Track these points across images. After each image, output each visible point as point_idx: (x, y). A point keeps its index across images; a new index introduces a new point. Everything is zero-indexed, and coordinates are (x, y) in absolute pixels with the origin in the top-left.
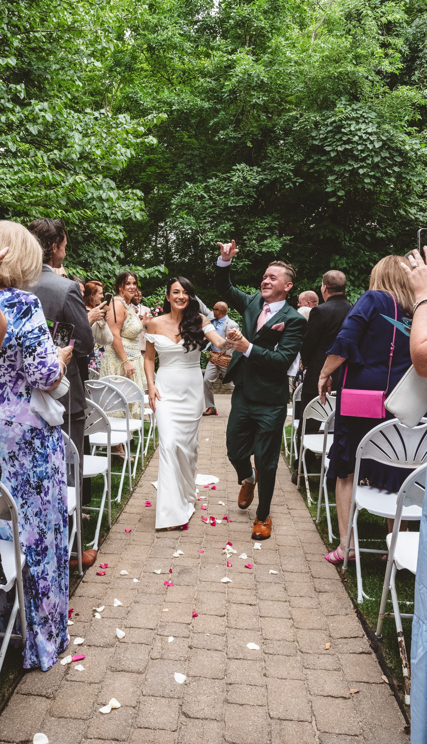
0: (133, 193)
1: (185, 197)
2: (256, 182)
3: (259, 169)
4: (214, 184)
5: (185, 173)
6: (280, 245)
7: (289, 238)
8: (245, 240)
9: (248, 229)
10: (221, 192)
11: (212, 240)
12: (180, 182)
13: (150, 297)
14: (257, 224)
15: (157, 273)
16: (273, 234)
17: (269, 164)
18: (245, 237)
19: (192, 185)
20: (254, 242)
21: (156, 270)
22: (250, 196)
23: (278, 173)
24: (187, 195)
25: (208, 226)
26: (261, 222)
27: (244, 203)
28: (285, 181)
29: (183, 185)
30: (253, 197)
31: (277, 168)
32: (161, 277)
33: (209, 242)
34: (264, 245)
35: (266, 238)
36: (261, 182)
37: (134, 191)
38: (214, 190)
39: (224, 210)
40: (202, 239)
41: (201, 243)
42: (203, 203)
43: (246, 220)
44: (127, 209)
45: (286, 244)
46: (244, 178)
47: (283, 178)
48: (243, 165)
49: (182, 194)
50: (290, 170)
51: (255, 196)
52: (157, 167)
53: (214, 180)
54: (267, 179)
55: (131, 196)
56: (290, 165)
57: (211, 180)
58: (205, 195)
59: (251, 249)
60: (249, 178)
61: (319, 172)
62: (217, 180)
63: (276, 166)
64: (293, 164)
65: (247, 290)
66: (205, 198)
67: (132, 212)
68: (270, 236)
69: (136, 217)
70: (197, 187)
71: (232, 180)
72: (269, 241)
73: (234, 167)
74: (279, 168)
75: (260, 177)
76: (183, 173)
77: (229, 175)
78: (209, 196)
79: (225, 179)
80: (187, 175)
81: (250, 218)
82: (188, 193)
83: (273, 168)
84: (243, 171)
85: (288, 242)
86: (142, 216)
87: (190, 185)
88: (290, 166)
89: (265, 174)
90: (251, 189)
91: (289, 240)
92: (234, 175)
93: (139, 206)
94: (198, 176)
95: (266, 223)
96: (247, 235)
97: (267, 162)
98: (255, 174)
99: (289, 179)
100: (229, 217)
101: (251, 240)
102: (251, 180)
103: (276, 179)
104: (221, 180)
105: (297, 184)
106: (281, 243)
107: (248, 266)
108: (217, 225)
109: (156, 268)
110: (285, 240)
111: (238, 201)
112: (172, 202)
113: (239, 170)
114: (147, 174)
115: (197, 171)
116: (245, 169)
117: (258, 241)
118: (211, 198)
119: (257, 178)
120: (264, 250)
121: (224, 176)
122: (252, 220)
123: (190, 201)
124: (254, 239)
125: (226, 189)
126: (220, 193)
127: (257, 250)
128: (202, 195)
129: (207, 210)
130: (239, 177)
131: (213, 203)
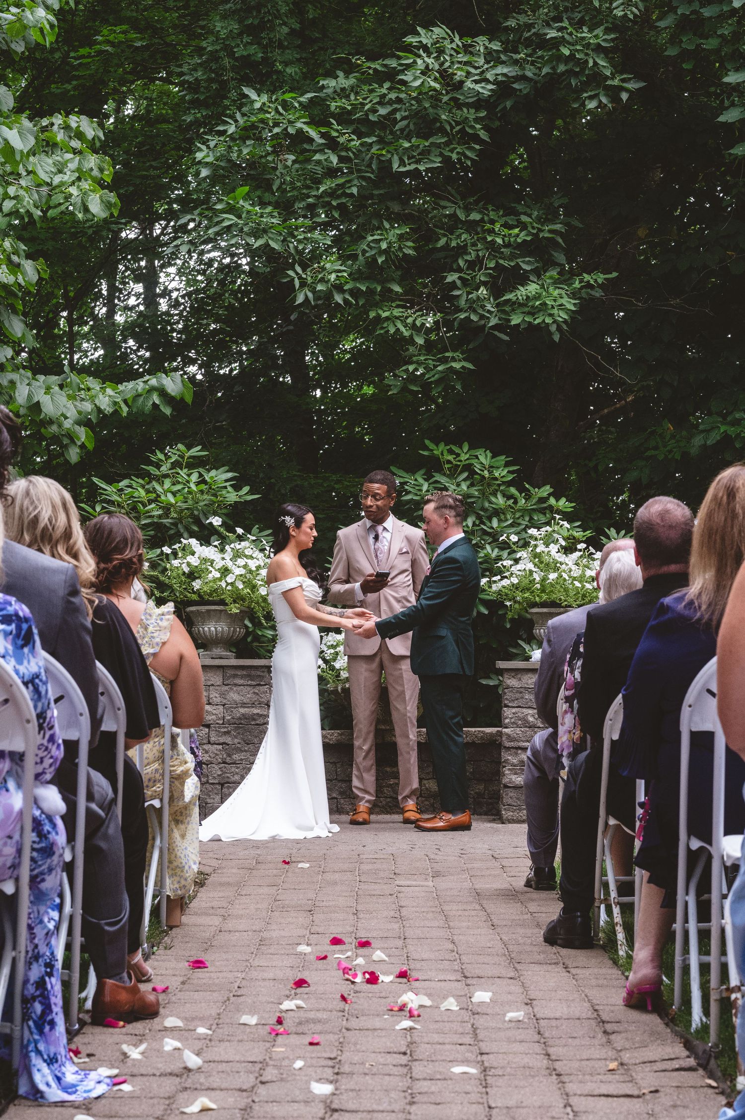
0: (67, 127)
1: (244, 139)
2: (485, 90)
3: (496, 46)
4: (343, 93)
5: (240, 52)
6: (570, 304)
7: (601, 278)
8: (453, 286)
9: (462, 250)
10: (365, 121)
11: (339, 288)
12: (223, 85)
13: (125, 482)
14: (491, 231)
15: (156, 398)
16: (548, 263)
17: (529, 27)
18: (452, 277)
19: (265, 98)
20: (483, 291)
21: (152, 389)
22: (467, 138)
23: (560, 58)
24: (249, 132)
25: (325, 238)
26: (506, 226)
27: (447, 160)
28: (585, 86)
29: (233, 94)
30: (476, 138)
31: (556, 43)
32: (167, 411)
33: (328, 296)
34: (515, 305)
35: (523, 280)
36: (504, 87)
37: (73, 121)
38: (344, 117)
39: (375, 184)
40: (303, 284)
41: (300, 299)
42: (304, 158)
43: (454, 216)
44: (57, 180)
45: (592, 299)
46: (445, 76)
47: (576, 74)
48: (439, 31)
49: (232, 129)
50: (598, 49)
51: (483, 135)
52: (135, 25)
53: (343, 81)
54: (523, 78)
55: (60, 137)
56: (599, 31)
57: (332, 83)
58: (313, 133)
59: (474, 318)
60: (460, 75)
61: (697, 54)
62: (352, 81)
63: (552, 34)
64: (607, 31)
65: (463, 457)
66: (311, 140)
67: (73, 190)
68: (538, 273)
69: (86, 210)
70: (285, 105)
71: (404, 83)
72: (532, 288)
73: (410, 39)
74: (561, 41)
75: (501, 69)
76: (231, 54)
77: (393, 63)
78: (323, 135)
79: (380, 77)
80: (246, 61)
81: (468, 210)
82: (253, 126)
83: (543, 43)
84: (441, 52)
85: (598, 293)
86: (108, 205)
87: (258, 100)
88: (599, 36)
89: (516, 62)
90: (471, 114)
91: (601, 286)
92: (408, 67)
93: (96, 173)
94: (286, 64)
95: (523, 227)
96: (459, 270)
97: (523, 19)
98: (481, 61)
99: (596, 79)
100: (396, 207)
101: (470, 285)
102: (469, 84)
103: (553, 80)
104: (365, 79)
105: (624, 96)
106: (574, 295)
107: (461, 374)
108: (358, 237)
109: (153, 382)
110: (589, 286)
111: (425, 153)
112: (199, 156)
113: (425, 48)
114: (100, 53)
115: (281, 46)
116: (446, 43)
117: (496, 291)
118: (332, 144)
119: (490, 76)
120: (516, 320)
121: (376, 65)
122: (475, 216)
123: (259, 151)
124: (485, 284)
125: (383, 111)
126: (363, 127)
127: (493, 321)
128: (300, 132)
129: (318, 182)
130: (426, 71)
131: (341, 159)
